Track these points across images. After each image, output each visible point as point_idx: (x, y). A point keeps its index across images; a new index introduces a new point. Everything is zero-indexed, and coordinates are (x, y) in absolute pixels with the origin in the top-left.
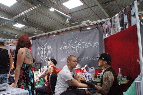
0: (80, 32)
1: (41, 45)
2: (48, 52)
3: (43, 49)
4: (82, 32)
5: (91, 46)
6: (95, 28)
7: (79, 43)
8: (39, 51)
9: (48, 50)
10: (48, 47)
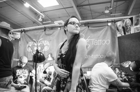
0: (88, 27)
1: (34, 40)
2: (44, 48)
5: (101, 43)
6: (106, 26)
7: (87, 40)
8: (30, 47)
9: (44, 45)
10: (44, 42)
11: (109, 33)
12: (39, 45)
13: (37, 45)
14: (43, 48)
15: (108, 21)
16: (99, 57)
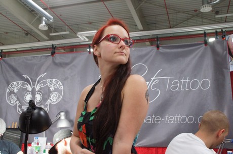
2: (49, 96)
4: (161, 50)
5: (188, 88)
6: (201, 44)
7: (154, 78)
8: (14, 93)
9: (49, 90)
10: (51, 81)
11: (208, 62)
12: (37, 88)
13: (33, 90)
14: (46, 96)
15: (207, 32)
16: (184, 120)
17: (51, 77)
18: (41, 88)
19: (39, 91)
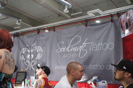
0: (85, 26)
1: (27, 46)
2: (37, 55)
3: (29, 52)
4: (88, 27)
5: (102, 48)
7: (84, 44)
8: (23, 54)
9: (37, 52)
10: (37, 48)
12: (32, 52)
15: (112, 14)
16: (98, 67)
17: (37, 45)
18: (33, 51)
19: (32, 53)
